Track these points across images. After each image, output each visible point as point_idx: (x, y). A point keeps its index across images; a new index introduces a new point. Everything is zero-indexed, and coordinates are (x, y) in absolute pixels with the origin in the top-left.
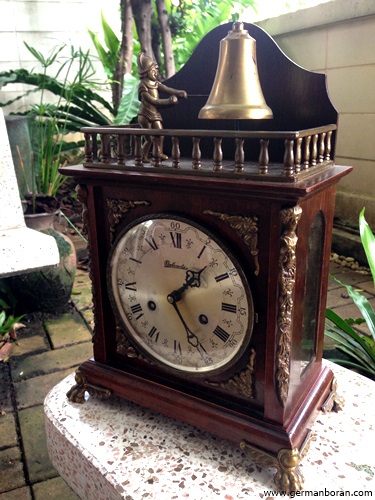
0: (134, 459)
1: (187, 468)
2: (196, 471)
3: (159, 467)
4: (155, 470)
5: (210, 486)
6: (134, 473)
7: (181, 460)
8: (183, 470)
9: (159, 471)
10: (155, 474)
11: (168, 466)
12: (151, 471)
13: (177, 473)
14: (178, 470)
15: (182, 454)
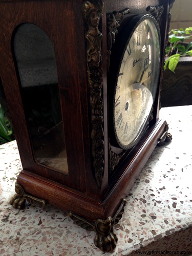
0: (129, 225)
1: (144, 197)
2: (147, 193)
3: (141, 211)
4: (142, 213)
5: (161, 189)
6: (144, 226)
7: (136, 199)
8: (146, 199)
9: (144, 211)
10: (147, 214)
11: (140, 206)
12: (144, 216)
13: (147, 202)
14: (145, 202)
15: (131, 197)
